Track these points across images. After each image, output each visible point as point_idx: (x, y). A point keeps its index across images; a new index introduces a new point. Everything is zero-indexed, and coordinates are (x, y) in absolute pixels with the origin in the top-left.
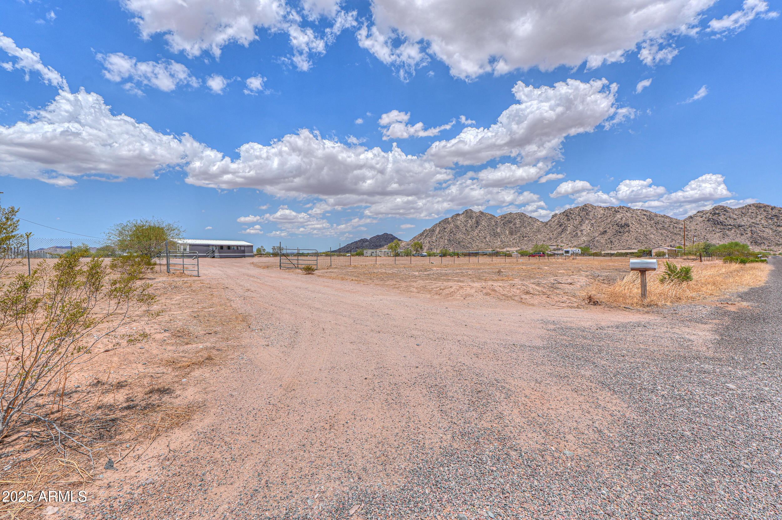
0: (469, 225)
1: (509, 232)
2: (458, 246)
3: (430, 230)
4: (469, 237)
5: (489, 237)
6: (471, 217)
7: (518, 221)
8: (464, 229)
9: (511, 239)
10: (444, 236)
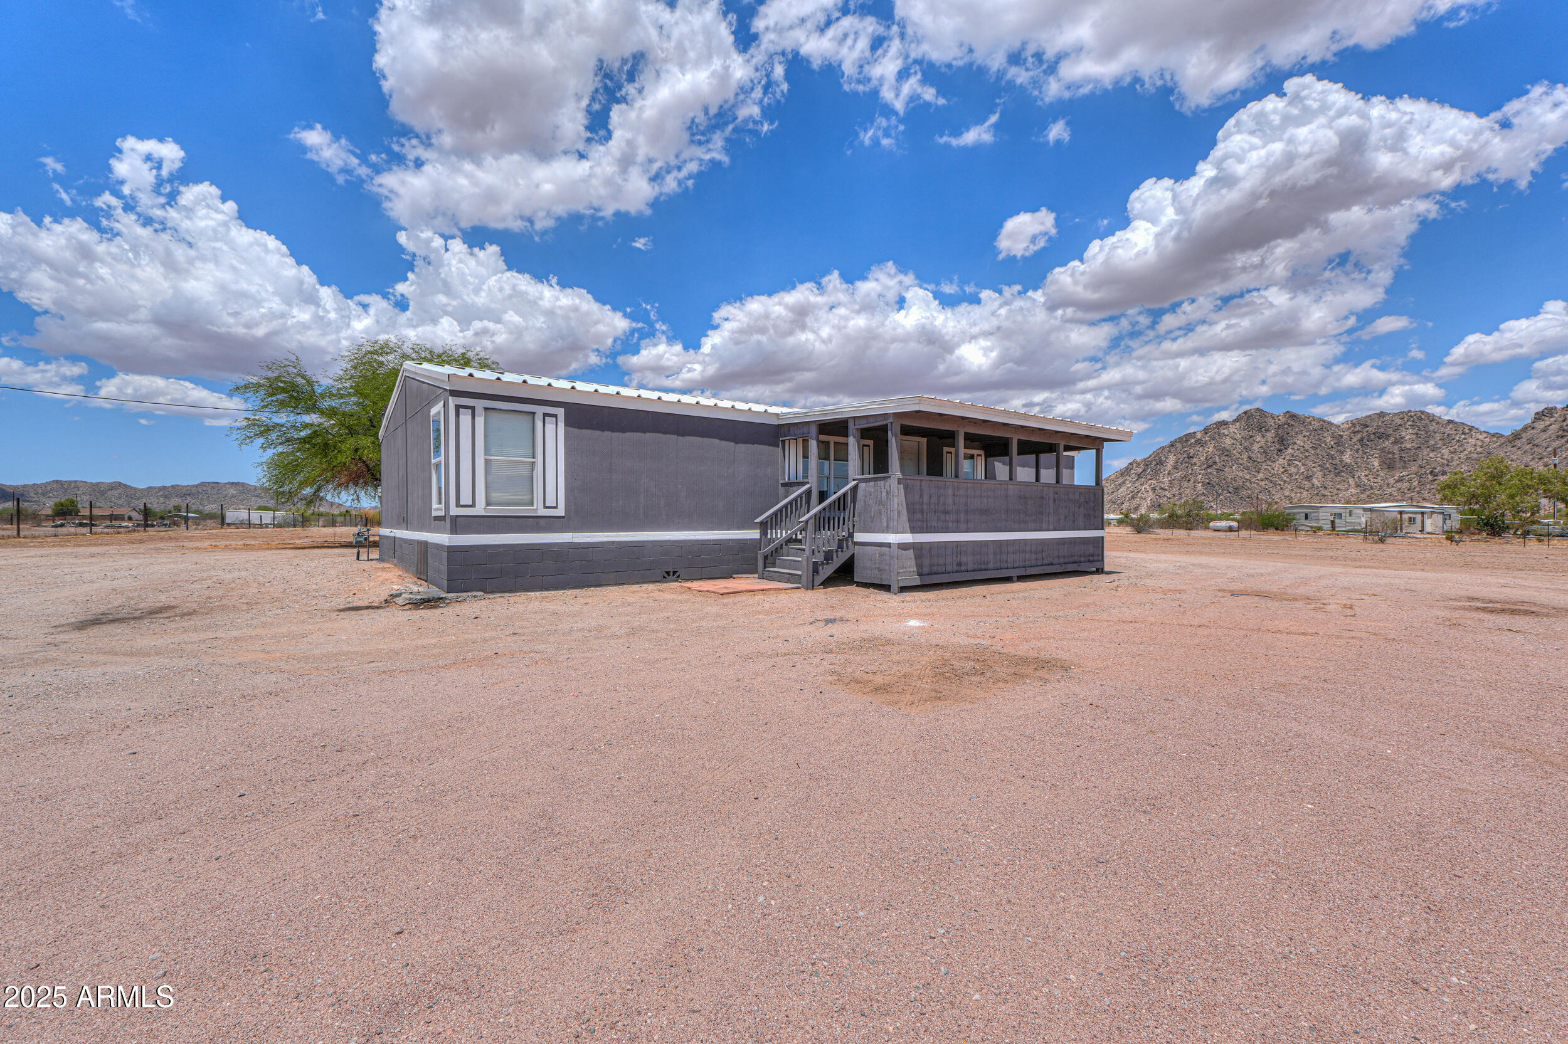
0: (1256, 447)
1: (1382, 463)
2: (1235, 498)
3: (1147, 463)
4: (1261, 476)
5: (1319, 474)
6: (1262, 428)
7: (1408, 434)
8: (1245, 456)
9: (1392, 481)
10: (1195, 474)
